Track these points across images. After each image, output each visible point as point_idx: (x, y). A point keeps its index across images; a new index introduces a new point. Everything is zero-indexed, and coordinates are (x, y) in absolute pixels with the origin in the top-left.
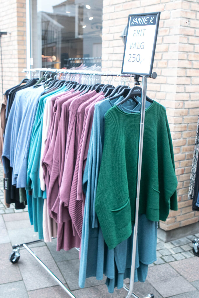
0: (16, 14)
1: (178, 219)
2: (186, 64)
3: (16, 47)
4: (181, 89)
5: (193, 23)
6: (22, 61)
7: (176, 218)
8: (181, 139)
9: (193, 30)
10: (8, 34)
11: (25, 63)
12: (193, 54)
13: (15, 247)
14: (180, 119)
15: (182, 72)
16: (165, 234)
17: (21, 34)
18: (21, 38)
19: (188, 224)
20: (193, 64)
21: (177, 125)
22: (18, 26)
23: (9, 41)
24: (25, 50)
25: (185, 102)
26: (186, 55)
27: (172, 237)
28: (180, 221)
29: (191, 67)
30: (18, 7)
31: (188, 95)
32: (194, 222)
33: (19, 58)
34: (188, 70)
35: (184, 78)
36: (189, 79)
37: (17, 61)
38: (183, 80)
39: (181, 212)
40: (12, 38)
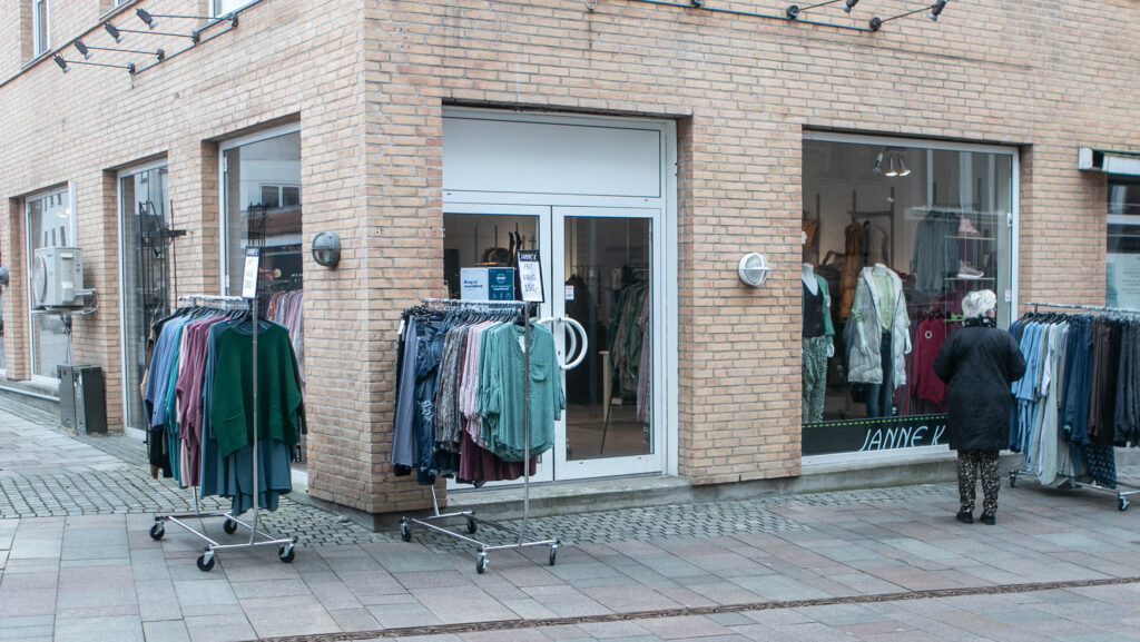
0: (199, 200)
1: (392, 498)
2: (382, 283)
3: (201, 257)
4: (377, 315)
5: (387, 232)
6: (212, 280)
7: (387, 496)
8: (384, 383)
9: (389, 240)
10: (188, 233)
11: (217, 284)
12: (392, 270)
13: (157, 519)
14: (379, 355)
15: (377, 294)
16: (372, 519)
17: (210, 234)
18: (208, 241)
19: (410, 508)
20: (392, 283)
21: (375, 363)
22: (204, 221)
23: (190, 246)
24: (217, 261)
25: (386, 333)
26: (380, 273)
27: (385, 526)
28: (395, 502)
29: (389, 286)
30: (203, 188)
31: (389, 323)
32: (422, 508)
33: (205, 276)
34: (386, 291)
35: (381, 301)
36: (389, 302)
37: (201, 280)
38: (379, 304)
39: (396, 487)
40: (195, 241)
